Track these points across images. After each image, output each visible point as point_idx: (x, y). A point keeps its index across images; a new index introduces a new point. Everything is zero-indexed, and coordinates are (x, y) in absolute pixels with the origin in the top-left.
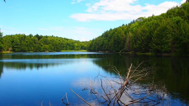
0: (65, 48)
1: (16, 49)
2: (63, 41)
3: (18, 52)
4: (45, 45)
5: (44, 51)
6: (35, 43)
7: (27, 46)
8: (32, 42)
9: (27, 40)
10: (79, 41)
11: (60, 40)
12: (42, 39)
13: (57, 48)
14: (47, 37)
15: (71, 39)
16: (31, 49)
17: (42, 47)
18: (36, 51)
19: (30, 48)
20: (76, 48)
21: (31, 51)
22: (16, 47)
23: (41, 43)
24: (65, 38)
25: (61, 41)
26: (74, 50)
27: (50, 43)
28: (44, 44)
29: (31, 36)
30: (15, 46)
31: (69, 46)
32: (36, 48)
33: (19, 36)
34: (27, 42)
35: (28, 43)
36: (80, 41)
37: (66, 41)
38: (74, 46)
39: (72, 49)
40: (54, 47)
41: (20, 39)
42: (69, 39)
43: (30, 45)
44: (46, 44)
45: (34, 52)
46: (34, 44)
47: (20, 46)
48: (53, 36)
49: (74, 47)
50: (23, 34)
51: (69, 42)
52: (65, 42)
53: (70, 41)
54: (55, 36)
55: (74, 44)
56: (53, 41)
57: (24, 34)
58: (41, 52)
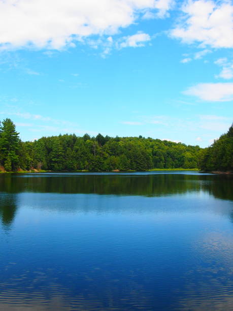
0: (162, 164)
1: (56, 165)
2: (159, 148)
3: (59, 171)
4: (113, 157)
5: (110, 170)
6: (92, 152)
7: (77, 159)
8: (86, 151)
9: (77, 147)
10: (197, 147)
11: (152, 147)
12: (106, 145)
13: (138, 163)
14: (118, 139)
15: (179, 144)
16: (84, 165)
17: (106, 162)
18: (93, 170)
19: (82, 164)
20: (186, 163)
21: (84, 171)
22: (55, 162)
23: (104, 153)
24: (165, 141)
25: (156, 147)
26: (184, 168)
27: (122, 153)
28: (110, 155)
29: (86, 137)
30: (53, 160)
31: (171, 159)
32: (93, 164)
33: (62, 139)
34: (77, 151)
35: (79, 152)
36: (200, 147)
37: (166, 147)
38: (182, 159)
39: (177, 166)
40: (131, 161)
41: (64, 146)
42: (175, 144)
43: (81, 157)
44: (114, 155)
45: (90, 171)
46: (91, 155)
47: (64, 160)
48: (141, 137)
49: (183, 161)
50: (72, 134)
51: (172, 150)
52: (163, 149)
53: (177, 147)
54: (144, 138)
55: (183, 154)
56: (129, 147)
57: (74, 134)
58: (104, 171)
